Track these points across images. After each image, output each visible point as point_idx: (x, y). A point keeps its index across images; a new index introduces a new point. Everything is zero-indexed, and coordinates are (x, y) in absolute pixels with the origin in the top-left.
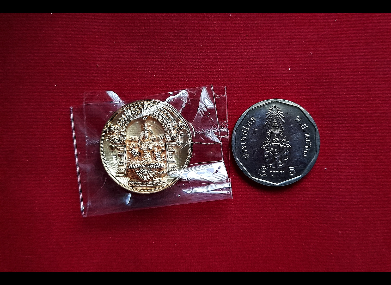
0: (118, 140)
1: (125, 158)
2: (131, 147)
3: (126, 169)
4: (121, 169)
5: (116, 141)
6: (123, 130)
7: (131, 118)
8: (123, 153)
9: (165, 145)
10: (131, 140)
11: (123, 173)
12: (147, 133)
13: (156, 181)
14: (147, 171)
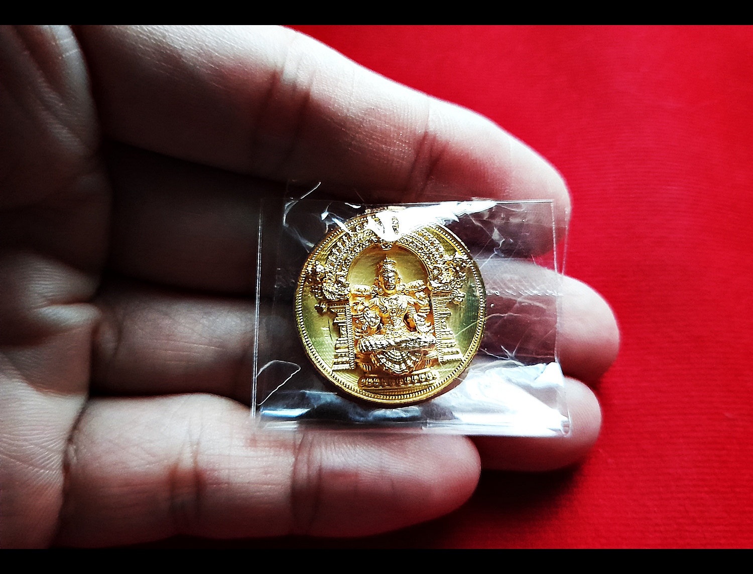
0: (334, 294)
1: (348, 330)
2: (360, 307)
3: (352, 353)
4: (341, 354)
5: (330, 296)
6: (342, 273)
7: (358, 248)
8: (346, 321)
9: (430, 301)
10: (358, 293)
11: (347, 362)
12: (394, 278)
13: (418, 375)
14: (402, 355)
